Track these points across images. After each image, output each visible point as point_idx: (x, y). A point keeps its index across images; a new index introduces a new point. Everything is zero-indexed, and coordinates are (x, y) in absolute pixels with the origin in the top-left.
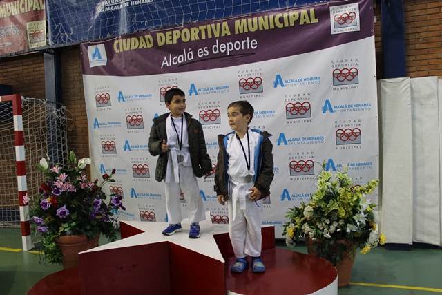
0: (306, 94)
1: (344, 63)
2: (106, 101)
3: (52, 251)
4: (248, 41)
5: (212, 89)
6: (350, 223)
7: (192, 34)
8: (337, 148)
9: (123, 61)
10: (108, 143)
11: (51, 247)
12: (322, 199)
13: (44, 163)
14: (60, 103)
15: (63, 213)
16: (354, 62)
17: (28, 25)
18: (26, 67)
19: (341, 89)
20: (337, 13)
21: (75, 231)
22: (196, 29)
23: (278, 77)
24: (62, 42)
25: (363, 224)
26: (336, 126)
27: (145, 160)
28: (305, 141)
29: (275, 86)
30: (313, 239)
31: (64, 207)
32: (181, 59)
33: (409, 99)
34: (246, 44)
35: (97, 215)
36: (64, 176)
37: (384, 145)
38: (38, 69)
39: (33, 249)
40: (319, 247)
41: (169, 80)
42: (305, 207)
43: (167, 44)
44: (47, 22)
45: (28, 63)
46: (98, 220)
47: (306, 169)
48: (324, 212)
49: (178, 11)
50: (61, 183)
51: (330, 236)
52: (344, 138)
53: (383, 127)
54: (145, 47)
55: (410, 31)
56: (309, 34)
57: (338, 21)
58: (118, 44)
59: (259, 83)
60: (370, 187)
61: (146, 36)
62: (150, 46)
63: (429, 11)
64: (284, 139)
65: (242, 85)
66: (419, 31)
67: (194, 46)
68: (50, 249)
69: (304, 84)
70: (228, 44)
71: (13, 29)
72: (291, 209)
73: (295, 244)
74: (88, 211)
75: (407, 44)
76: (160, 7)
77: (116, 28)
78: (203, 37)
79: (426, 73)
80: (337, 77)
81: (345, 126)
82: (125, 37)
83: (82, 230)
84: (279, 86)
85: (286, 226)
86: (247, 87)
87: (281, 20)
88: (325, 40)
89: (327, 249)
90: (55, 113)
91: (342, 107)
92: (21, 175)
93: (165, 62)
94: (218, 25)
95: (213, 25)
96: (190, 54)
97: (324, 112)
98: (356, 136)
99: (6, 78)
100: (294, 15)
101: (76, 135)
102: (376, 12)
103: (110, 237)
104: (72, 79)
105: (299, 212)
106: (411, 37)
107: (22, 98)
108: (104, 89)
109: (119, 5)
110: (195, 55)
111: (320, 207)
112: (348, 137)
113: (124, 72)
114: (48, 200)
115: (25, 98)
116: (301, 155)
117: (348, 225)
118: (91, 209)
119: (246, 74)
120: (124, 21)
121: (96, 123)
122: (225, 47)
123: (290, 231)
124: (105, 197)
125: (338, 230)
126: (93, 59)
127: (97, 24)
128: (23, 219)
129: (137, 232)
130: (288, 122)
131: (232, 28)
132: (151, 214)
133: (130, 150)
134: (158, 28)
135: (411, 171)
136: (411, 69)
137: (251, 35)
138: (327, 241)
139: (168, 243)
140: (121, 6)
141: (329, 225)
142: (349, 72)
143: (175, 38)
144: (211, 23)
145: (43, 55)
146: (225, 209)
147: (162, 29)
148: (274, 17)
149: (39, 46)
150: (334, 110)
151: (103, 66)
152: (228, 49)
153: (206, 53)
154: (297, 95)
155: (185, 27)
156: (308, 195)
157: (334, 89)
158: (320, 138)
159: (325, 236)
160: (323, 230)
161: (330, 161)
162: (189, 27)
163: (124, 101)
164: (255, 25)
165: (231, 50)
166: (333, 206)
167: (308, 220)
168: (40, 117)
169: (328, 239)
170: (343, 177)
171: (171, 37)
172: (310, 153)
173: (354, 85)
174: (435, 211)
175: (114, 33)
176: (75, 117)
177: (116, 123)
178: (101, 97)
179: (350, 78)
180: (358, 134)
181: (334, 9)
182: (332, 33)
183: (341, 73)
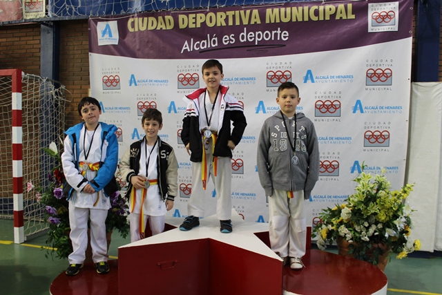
0: (338, 93)
1: (379, 63)
2: (114, 84)
4: (279, 32)
5: (237, 79)
6: (389, 227)
7: (219, 19)
8: (364, 150)
9: (138, 41)
11: (64, 240)
12: (363, 202)
13: (53, 147)
14: (58, 82)
16: (389, 63)
18: (18, 39)
19: (374, 89)
20: (374, 10)
22: (223, 14)
23: (309, 72)
24: (67, 15)
25: (402, 229)
26: (365, 128)
28: (332, 141)
29: (305, 82)
30: (350, 241)
32: (204, 45)
33: (441, 104)
34: (276, 34)
35: (115, 207)
37: (412, 150)
38: (32, 42)
39: (25, 242)
40: (355, 250)
41: (189, 66)
43: (190, 27)
45: (20, 34)
46: (113, 212)
47: (330, 170)
48: (363, 215)
51: (368, 239)
52: (373, 140)
53: (412, 132)
54: (164, 28)
56: (345, 30)
57: (376, 19)
58: (133, 23)
59: (288, 77)
60: (405, 192)
61: (166, 17)
62: (170, 27)
65: (270, 77)
67: (219, 31)
69: (336, 81)
70: (257, 33)
72: (325, 210)
73: (326, 247)
75: (441, 48)
77: (131, 4)
78: (231, 23)
80: (371, 77)
81: (375, 127)
82: (141, 15)
84: (309, 81)
86: (275, 80)
87: (317, 13)
88: (361, 37)
89: (364, 253)
90: (53, 92)
91: (372, 108)
92: (17, 160)
93: (186, 47)
94: (248, 12)
95: (242, 12)
96: (214, 41)
97: (354, 112)
98: (385, 139)
100: (330, 9)
101: (73, 118)
104: (72, 57)
105: (336, 213)
107: (23, 73)
108: (114, 70)
110: (220, 41)
111: (359, 209)
112: (377, 139)
113: (138, 53)
115: (25, 74)
116: (326, 155)
117: (387, 229)
119: (275, 66)
122: (253, 36)
123: (324, 230)
125: (377, 233)
126: (103, 36)
128: (16, 208)
130: (316, 120)
131: (262, 16)
134: (180, 9)
135: (437, 177)
137: (283, 26)
138: (365, 244)
139: (209, 240)
141: (367, 229)
142: (383, 73)
143: (199, 22)
144: (239, 9)
145: (40, 27)
146: (241, 208)
147: (184, 10)
148: (309, 9)
149: (38, 17)
150: (364, 110)
151: (114, 46)
152: (257, 39)
153: (232, 41)
154: (327, 93)
155: (211, 11)
156: (330, 197)
157: (367, 89)
158: (348, 139)
159: (362, 239)
160: (360, 233)
161: (356, 163)
162: (215, 10)
163: (136, 85)
164: (288, 16)
165: (260, 40)
166: (373, 208)
167: (345, 222)
168: (39, 95)
169: (366, 242)
170: (381, 179)
171: (194, 21)
172: (336, 153)
173: (386, 87)
175: (129, 11)
176: (74, 98)
177: (125, 108)
178: (109, 79)
179: (383, 78)
180: (386, 137)
181: (372, 6)
182: (369, 31)
183: (375, 73)
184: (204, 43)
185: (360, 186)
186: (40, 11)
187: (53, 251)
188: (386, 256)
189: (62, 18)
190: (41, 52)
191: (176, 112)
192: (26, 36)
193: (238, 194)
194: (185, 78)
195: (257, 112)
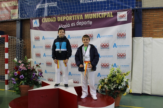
0: (108, 41)
1: (121, 31)
2: (38, 39)
3: (17, 90)
4: (89, 22)
5: (76, 37)
6: (120, 85)
7: (70, 18)
8: (118, 60)
9: (45, 26)
11: (17, 89)
12: (111, 77)
13: (16, 59)
14: (21, 39)
15: (22, 77)
16: (125, 31)
17: (11, 10)
19: (120, 40)
21: (26, 84)
22: (71, 16)
23: (99, 34)
24: (24, 18)
25: (124, 86)
26: (117, 52)
27: (51, 60)
28: (107, 57)
29: (97, 38)
30: (107, 90)
31: (22, 75)
33: (143, 44)
34: (88, 22)
35: (34, 78)
36: (23, 65)
37: (133, 60)
38: (14, 26)
39: (9, 90)
40: (109, 93)
42: (105, 79)
43: (61, 21)
44: (18, 10)
45: (11, 24)
46: (34, 80)
47: (106, 66)
48: (111, 81)
49: (65, 10)
50: (22, 67)
51: (113, 89)
52: (120, 56)
53: (133, 53)
54: (53, 21)
55: (144, 22)
56: (110, 21)
57: (120, 17)
58: (44, 20)
59: (92, 36)
60: (128, 73)
61: (54, 18)
62: (55, 21)
63: (150, 16)
66: (147, 22)
67: (70, 22)
69: (107, 37)
70: (82, 22)
71: (6, 12)
72: (101, 80)
73: (101, 92)
74: (31, 77)
75: (143, 26)
76: (59, 8)
77: (43, 14)
78: (74, 19)
79: (149, 36)
80: (119, 36)
81: (121, 52)
82: (46, 17)
83: (28, 84)
84: (99, 37)
85: (98, 85)
87: (101, 15)
88: (115, 23)
89: (112, 94)
90: (19, 42)
91: (120, 46)
94: (79, 15)
95: (77, 15)
96: (69, 25)
97: (114, 47)
99: (2, 28)
100: (105, 14)
101: (26, 50)
102: (133, 14)
103: (38, 86)
104: (26, 31)
105: (103, 81)
106: (144, 23)
107: (9, 36)
108: (38, 35)
109: (45, 6)
110: (70, 25)
111: (110, 79)
112: (121, 56)
113: (45, 29)
114: (17, 73)
116: (105, 62)
117: (119, 86)
118: (32, 76)
119: (88, 33)
120: (46, 12)
121: (34, 47)
123: (100, 87)
124: (36, 73)
125: (116, 87)
126: (34, 24)
127: (37, 12)
128: (6, 79)
130: (101, 50)
131: (84, 17)
132: (52, 79)
133: (46, 57)
134: (58, 15)
135: (142, 69)
136: (144, 34)
137: (90, 20)
138: (112, 91)
139: (58, 89)
140: (45, 7)
141: (113, 85)
142: (123, 34)
143: (64, 19)
145: (16, 21)
146: (78, 79)
147: (59, 15)
148: (98, 14)
149: (15, 18)
150: (117, 47)
151: (38, 27)
152: (82, 24)
153: (74, 25)
154: (105, 41)
155: (67, 15)
156: (107, 75)
157: (117, 40)
158: (112, 56)
159: (111, 89)
160: (111, 87)
161: (115, 64)
162: (69, 15)
163: (44, 39)
164: (92, 16)
165: (83, 24)
167: (106, 83)
168: (14, 43)
169: (113, 90)
170: (118, 70)
172: (108, 61)
173: (124, 39)
174: (149, 83)
175: (43, 16)
176: (26, 44)
177: (41, 47)
178: (36, 38)
179: (123, 36)
180: (125, 55)
181: (119, 13)
182: (118, 21)
183: (120, 34)
184: (65, 26)
185: (110, 72)
186: (16, 16)
187: (15, 92)
189: (22, 18)
190: (17, 29)
193: (77, 74)
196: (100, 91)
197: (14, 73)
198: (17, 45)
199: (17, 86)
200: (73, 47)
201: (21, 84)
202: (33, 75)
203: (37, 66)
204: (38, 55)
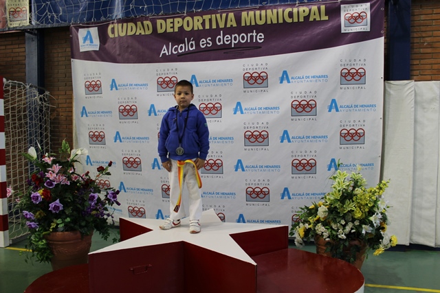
0: (313, 92)
1: (353, 62)
2: (96, 88)
3: (42, 249)
4: (255, 34)
5: (215, 81)
6: (365, 224)
7: (196, 23)
8: (341, 148)
9: (118, 47)
10: (97, 134)
11: (42, 244)
12: (339, 200)
13: (32, 152)
14: (43, 88)
15: (56, 208)
16: (362, 62)
17: (7, 1)
18: (4, 47)
19: (348, 88)
20: (347, 11)
21: (68, 228)
22: (199, 18)
23: (285, 73)
24: (49, 23)
25: (378, 225)
26: (341, 126)
27: (138, 153)
28: (309, 140)
29: (281, 82)
30: (327, 239)
31: (58, 201)
32: (182, 49)
33: (413, 102)
34: (252, 37)
35: (93, 210)
36: (57, 168)
37: (386, 147)
38: (17, 50)
39: (10, 246)
40: (332, 248)
41: (168, 70)
42: (316, 209)
43: (168, 31)
45: (6, 43)
46: (93, 216)
47: (308, 168)
48: (339, 213)
50: (54, 175)
51: (345, 237)
52: (348, 138)
53: (386, 129)
54: (143, 33)
55: (415, 35)
56: (319, 31)
57: (349, 20)
58: (113, 29)
59: (265, 78)
61: (144, 22)
62: (148, 32)
63: (434, 17)
64: (288, 136)
65: (246, 79)
66: (424, 35)
67: (197, 35)
68: (40, 246)
69: (311, 81)
70: (233, 36)
72: (302, 208)
73: (304, 244)
74: (83, 206)
75: (412, 48)
77: (111, 11)
78: (207, 27)
79: (429, 77)
80: (345, 77)
81: (350, 126)
82: (121, 21)
83: (76, 227)
84: (285, 82)
85: (294, 226)
86: (252, 81)
87: (291, 15)
88: (334, 38)
90: (37, 98)
91: (347, 107)
93: (164, 51)
94: (224, 15)
95: (218, 15)
96: (192, 46)
97: (330, 111)
98: (360, 137)
100: (304, 11)
101: (59, 123)
104: (56, 63)
105: (313, 212)
106: (416, 40)
107: (4, 80)
108: (95, 76)
110: (197, 45)
111: (335, 207)
112: (352, 136)
113: (119, 59)
115: (7, 80)
116: (303, 154)
117: (363, 226)
119: (251, 67)
121: (84, 112)
122: (230, 38)
123: (300, 231)
124: (100, 191)
125: (353, 231)
126: (84, 42)
127: (90, 6)
129: (144, 230)
130: (292, 120)
131: (238, 19)
132: (141, 210)
133: (121, 141)
134: (158, 14)
135: (411, 173)
136: (415, 73)
137: (258, 28)
138: (342, 242)
141: (344, 226)
142: (357, 72)
143: (177, 26)
144: (216, 13)
145: (24, 35)
146: (221, 207)
147: (162, 15)
148: (283, 11)
149: (21, 25)
150: (339, 109)
151: (94, 51)
152: (233, 41)
153: (209, 44)
154: (303, 92)
155: (188, 15)
156: (308, 194)
157: (341, 88)
158: (324, 137)
159: (339, 236)
160: (337, 231)
161: (333, 160)
162: (192, 15)
163: (117, 89)
164: (263, 18)
165: (236, 42)
166: (350, 206)
167: (322, 220)
168: (23, 102)
169: (343, 239)
170: (357, 177)
171: (172, 25)
172: (313, 152)
173: (360, 86)
174: (431, 213)
175: (109, 17)
176: (58, 104)
177: (107, 112)
178: (91, 84)
179: (357, 77)
180: (361, 135)
181: (345, 7)
182: (343, 31)
183: (349, 72)
185: (336, 184)
186: (25, 20)
188: (364, 253)
189: (44, 25)
190: (27, 59)
191: (156, 115)
192: (12, 44)
193: (218, 193)
194: (164, 81)
195: (235, 113)
196: (301, 244)
197: (30, 194)
198: (30, 107)
199: (41, 236)
200: (207, 112)
201: (53, 228)
202: (89, 200)
203: (101, 169)
204: (97, 138)
